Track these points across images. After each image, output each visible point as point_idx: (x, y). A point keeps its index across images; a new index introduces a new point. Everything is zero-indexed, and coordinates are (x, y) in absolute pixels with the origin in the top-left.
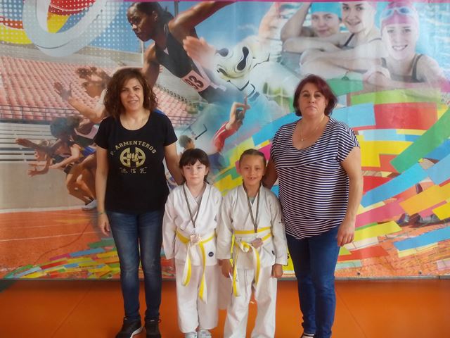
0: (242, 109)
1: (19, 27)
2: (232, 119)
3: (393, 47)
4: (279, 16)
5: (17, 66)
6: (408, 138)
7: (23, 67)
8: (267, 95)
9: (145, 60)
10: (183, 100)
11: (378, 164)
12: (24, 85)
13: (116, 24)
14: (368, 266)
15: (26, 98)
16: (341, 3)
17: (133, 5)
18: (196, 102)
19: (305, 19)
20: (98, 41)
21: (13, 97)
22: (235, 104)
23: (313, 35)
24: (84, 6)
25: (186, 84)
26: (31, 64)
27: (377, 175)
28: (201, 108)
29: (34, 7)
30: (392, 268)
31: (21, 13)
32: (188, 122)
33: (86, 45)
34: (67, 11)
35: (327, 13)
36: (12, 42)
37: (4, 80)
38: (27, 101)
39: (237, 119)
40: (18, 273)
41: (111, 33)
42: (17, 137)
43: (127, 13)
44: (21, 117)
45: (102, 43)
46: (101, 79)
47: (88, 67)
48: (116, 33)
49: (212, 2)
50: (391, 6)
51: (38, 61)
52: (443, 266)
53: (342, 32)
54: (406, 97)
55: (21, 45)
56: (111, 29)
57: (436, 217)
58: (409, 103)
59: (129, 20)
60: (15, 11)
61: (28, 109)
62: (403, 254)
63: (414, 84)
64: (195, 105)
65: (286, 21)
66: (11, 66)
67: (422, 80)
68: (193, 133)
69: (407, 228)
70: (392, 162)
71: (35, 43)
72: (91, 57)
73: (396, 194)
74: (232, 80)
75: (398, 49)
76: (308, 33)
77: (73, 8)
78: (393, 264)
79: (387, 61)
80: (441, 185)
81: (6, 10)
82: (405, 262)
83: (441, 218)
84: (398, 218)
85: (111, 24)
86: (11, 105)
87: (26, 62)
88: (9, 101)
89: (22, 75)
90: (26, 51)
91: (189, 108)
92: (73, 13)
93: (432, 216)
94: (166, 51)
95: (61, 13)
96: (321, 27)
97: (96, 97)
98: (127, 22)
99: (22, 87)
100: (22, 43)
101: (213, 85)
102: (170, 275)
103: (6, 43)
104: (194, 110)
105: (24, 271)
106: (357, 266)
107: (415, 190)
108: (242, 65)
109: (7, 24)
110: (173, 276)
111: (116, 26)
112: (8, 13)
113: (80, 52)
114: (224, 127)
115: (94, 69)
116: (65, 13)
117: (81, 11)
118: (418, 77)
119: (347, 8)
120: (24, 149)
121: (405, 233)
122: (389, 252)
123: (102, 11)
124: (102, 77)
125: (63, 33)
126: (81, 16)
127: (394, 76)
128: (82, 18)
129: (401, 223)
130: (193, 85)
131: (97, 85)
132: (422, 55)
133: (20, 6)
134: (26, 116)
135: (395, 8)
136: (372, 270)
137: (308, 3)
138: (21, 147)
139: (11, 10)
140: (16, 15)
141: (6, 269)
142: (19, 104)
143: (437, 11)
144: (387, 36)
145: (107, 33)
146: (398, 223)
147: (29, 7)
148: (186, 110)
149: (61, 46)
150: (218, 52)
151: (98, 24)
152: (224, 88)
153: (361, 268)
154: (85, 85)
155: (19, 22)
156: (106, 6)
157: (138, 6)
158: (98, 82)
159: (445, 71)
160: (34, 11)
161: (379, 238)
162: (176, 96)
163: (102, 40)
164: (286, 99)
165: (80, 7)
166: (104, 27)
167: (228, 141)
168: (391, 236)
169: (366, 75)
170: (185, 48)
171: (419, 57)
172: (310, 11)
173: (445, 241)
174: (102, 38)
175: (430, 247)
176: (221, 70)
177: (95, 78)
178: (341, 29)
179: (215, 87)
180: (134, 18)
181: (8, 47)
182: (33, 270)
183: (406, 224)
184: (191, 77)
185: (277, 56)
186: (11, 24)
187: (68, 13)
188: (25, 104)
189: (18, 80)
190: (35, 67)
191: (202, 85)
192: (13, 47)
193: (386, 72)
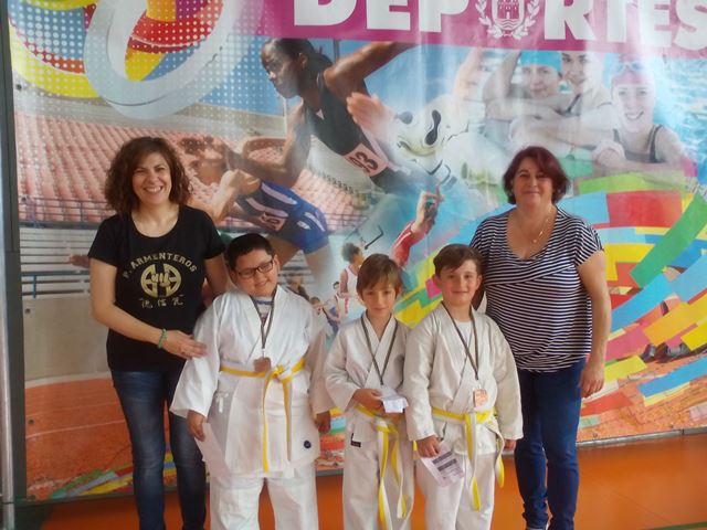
0: (434, 201)
1: (77, 70)
2: (420, 216)
3: (626, 115)
4: (480, 67)
5: (73, 134)
6: (649, 239)
7: (84, 135)
8: (468, 181)
9: (289, 127)
10: (346, 188)
11: (614, 277)
12: (85, 165)
13: (243, 71)
14: (606, 422)
15: (88, 187)
16: (560, 52)
17: (269, 42)
18: (367, 191)
19: (513, 73)
20: (215, 96)
21: (65, 185)
22: (423, 193)
23: (526, 96)
24: (192, 39)
25: (351, 165)
26: (96, 131)
27: (614, 291)
28: (375, 201)
29: (104, 38)
30: (637, 423)
31: (82, 48)
32: (355, 223)
33: (197, 101)
34: (160, 46)
35: (541, 66)
36: (66, 95)
37: (49, 156)
38: (90, 193)
39: (427, 216)
40: (75, 487)
41: (236, 84)
42: (72, 253)
43: (260, 53)
44: (78, 219)
45: (222, 98)
46: (220, 157)
47: (199, 136)
48: (243, 84)
49: (388, 43)
50: (622, 59)
51: (110, 127)
52: (699, 414)
53: (564, 92)
54: (643, 182)
55: (79, 100)
56: (236, 77)
57: (686, 346)
58: (648, 192)
59: (265, 64)
60: (72, 44)
61: (92, 205)
62: (650, 401)
63: (653, 165)
64: (364, 197)
65: (488, 74)
66: (63, 133)
67: (662, 161)
68: (362, 239)
69: (654, 365)
70: (631, 273)
71: (104, 96)
72: (205, 120)
73: (639, 317)
74: (419, 159)
75: (634, 117)
76: (519, 93)
77: (170, 42)
78: (638, 417)
79: (620, 134)
80: (690, 302)
81: (56, 43)
82: (652, 412)
83: (692, 347)
84: (642, 350)
85: (236, 70)
86: (62, 198)
87: (89, 127)
88: (59, 191)
89: (82, 149)
90: (89, 108)
91: (355, 201)
92: (170, 50)
93: (681, 345)
94: (320, 114)
95: (149, 50)
96: (536, 84)
97: (214, 185)
98: (261, 67)
99: (80, 169)
100: (82, 96)
101: (391, 166)
102: (331, 463)
103: (54, 96)
104: (363, 203)
105: (85, 482)
106: (593, 424)
107: (660, 310)
108: (432, 138)
109: (57, 65)
110: (336, 465)
111: (243, 73)
112: (60, 47)
113: (185, 112)
114: (409, 230)
115: (210, 140)
116: (156, 50)
117: (185, 47)
118: (657, 157)
119: (568, 59)
120: (82, 273)
121: (650, 372)
122: (633, 400)
123: (221, 48)
124: (222, 153)
125: (154, 81)
126: (185, 56)
127: (630, 155)
128: (188, 58)
129: (646, 358)
130: (361, 165)
131: (214, 165)
132: (660, 127)
133: (80, 37)
134: (88, 217)
135: (627, 63)
136: (613, 428)
137: (517, 52)
138: (78, 269)
139: (64, 43)
140: (72, 51)
141: (51, 483)
142: (76, 196)
143: (672, 68)
144: (618, 100)
145: (229, 84)
146: (642, 359)
147: (95, 38)
148: (350, 204)
149: (150, 102)
150: (397, 117)
151: (214, 70)
152: (406, 171)
153: (598, 426)
154: (195, 165)
155: (78, 63)
156: (227, 41)
157: (278, 44)
158: (216, 161)
159: (689, 147)
160: (103, 46)
161: (619, 381)
162: (335, 183)
163: (222, 94)
164: (493, 186)
165: (184, 41)
166: (225, 73)
167: (414, 249)
168: (635, 377)
169: (596, 152)
170: (350, 109)
171: (657, 129)
172: (519, 61)
173: (697, 380)
174: (222, 90)
175: (681, 389)
176: (403, 144)
177: (210, 154)
178: (562, 88)
179: (396, 169)
180: (271, 61)
181: (58, 102)
182: (102, 479)
183: (653, 359)
184: (358, 154)
185: (479, 125)
186: (65, 66)
187: (163, 50)
188: (86, 197)
189: (74, 156)
190: (104, 137)
191: (375, 166)
192: (66, 102)
193: (620, 149)
